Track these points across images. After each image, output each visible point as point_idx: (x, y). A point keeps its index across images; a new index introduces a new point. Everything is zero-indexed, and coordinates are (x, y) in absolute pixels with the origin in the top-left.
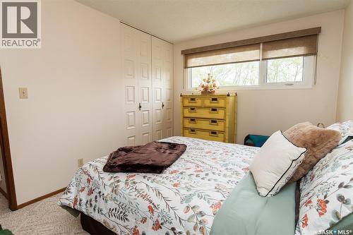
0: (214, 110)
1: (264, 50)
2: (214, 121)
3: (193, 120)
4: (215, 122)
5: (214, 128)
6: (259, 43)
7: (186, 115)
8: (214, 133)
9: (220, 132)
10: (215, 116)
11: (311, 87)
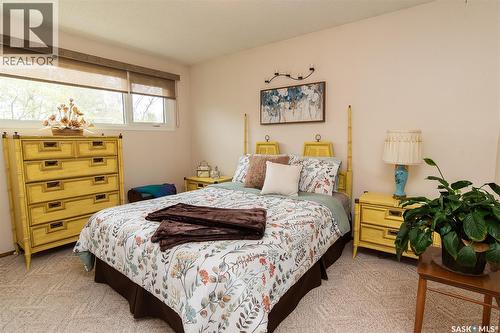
0: (98, 160)
1: (132, 81)
2: (99, 178)
3: (53, 184)
4: (101, 179)
5: (101, 188)
6: (125, 71)
7: (32, 179)
8: (101, 197)
9: (111, 192)
10: (100, 169)
11: (173, 129)
